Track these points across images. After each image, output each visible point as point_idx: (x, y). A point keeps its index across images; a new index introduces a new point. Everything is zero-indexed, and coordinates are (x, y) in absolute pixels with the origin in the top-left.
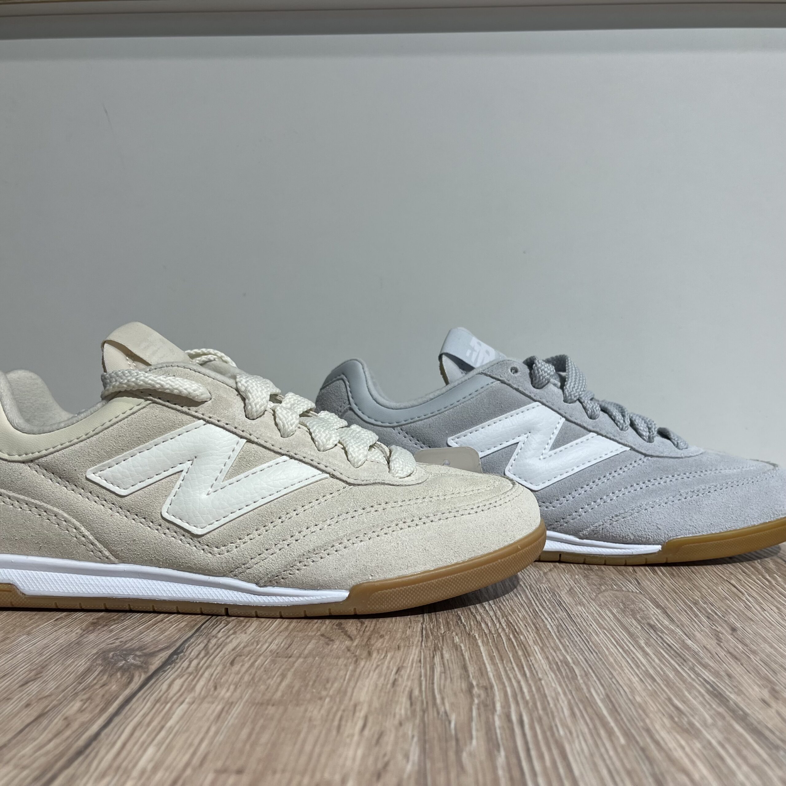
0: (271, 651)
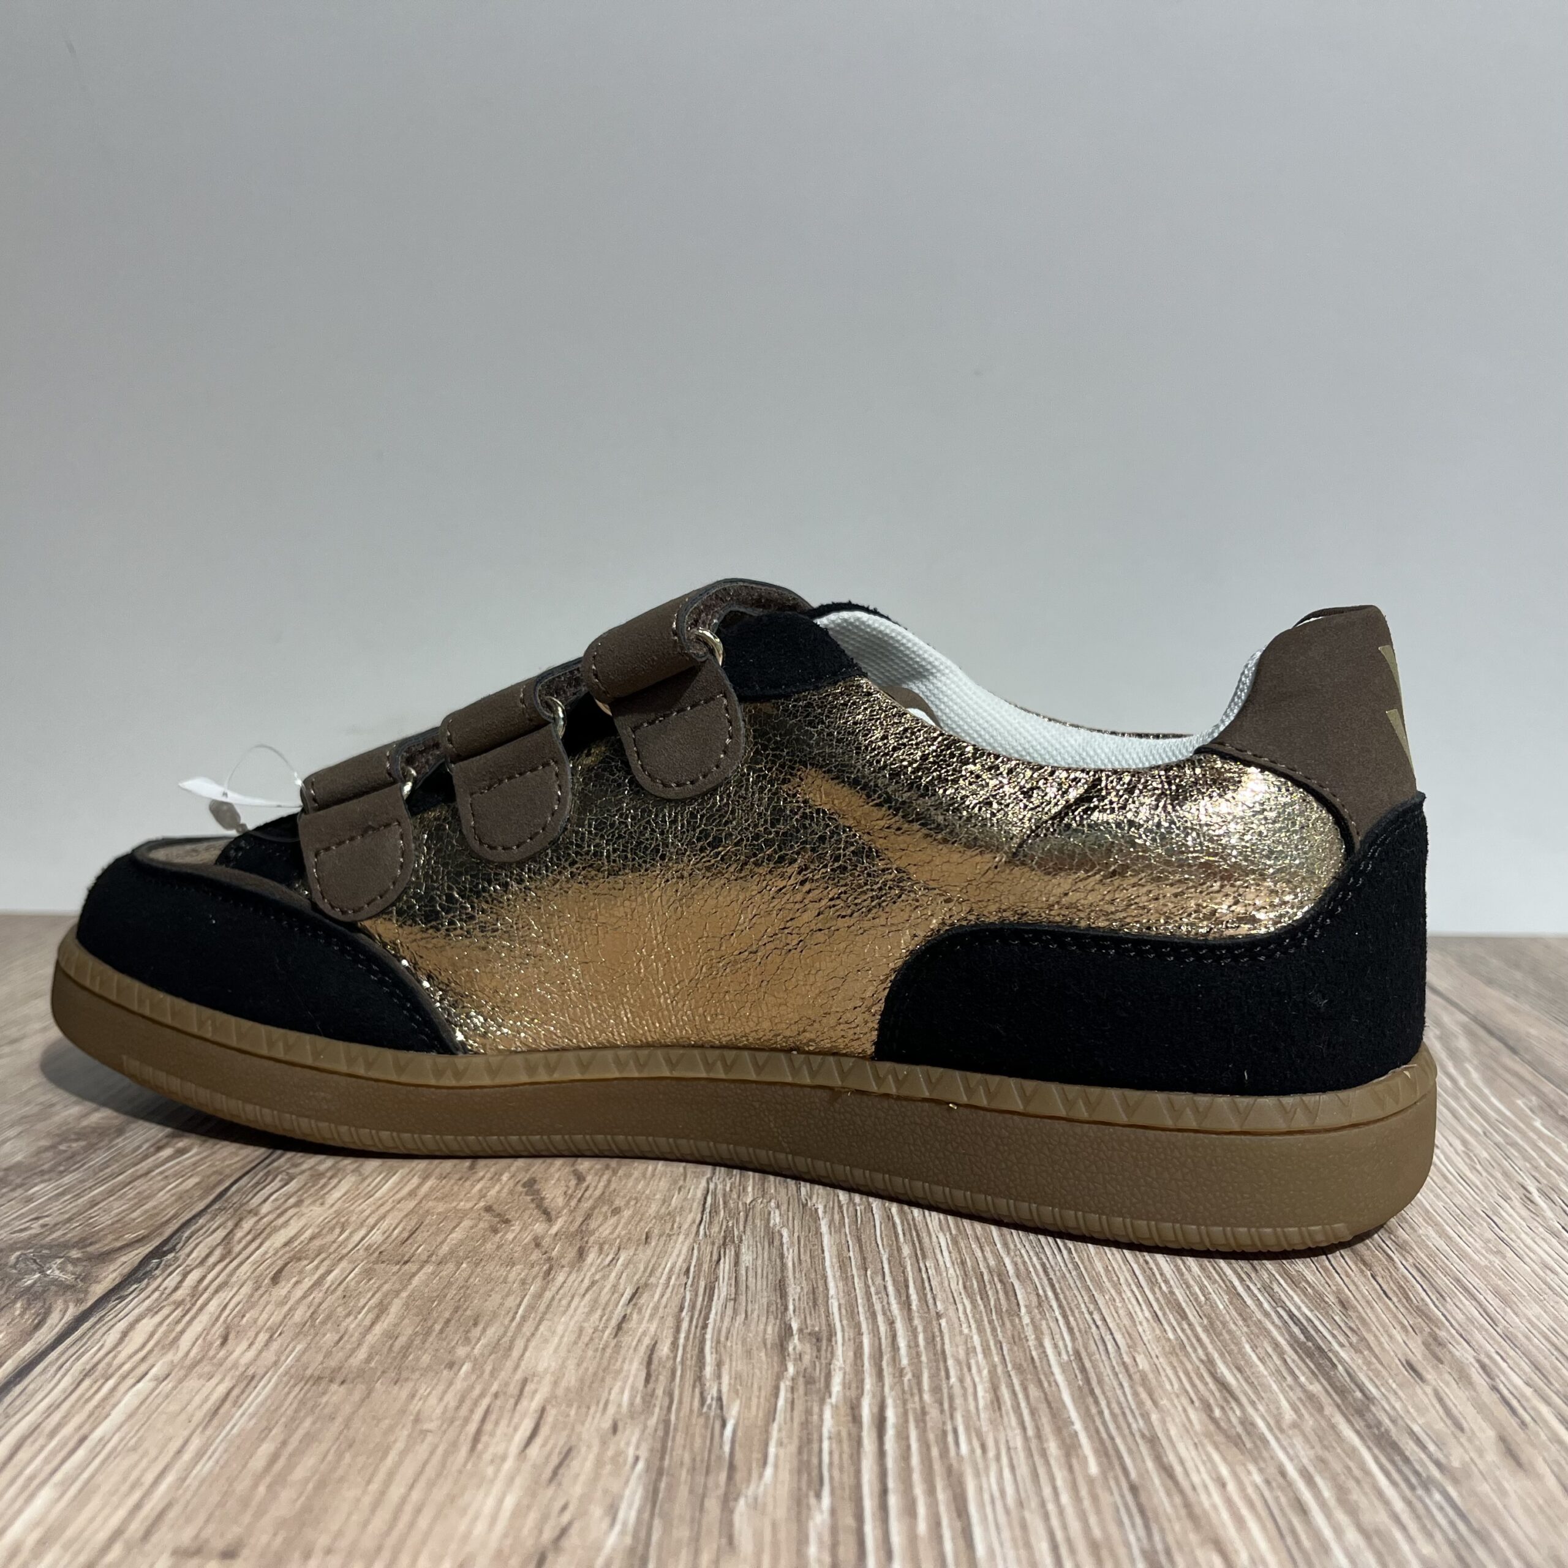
0: (366, 1249)
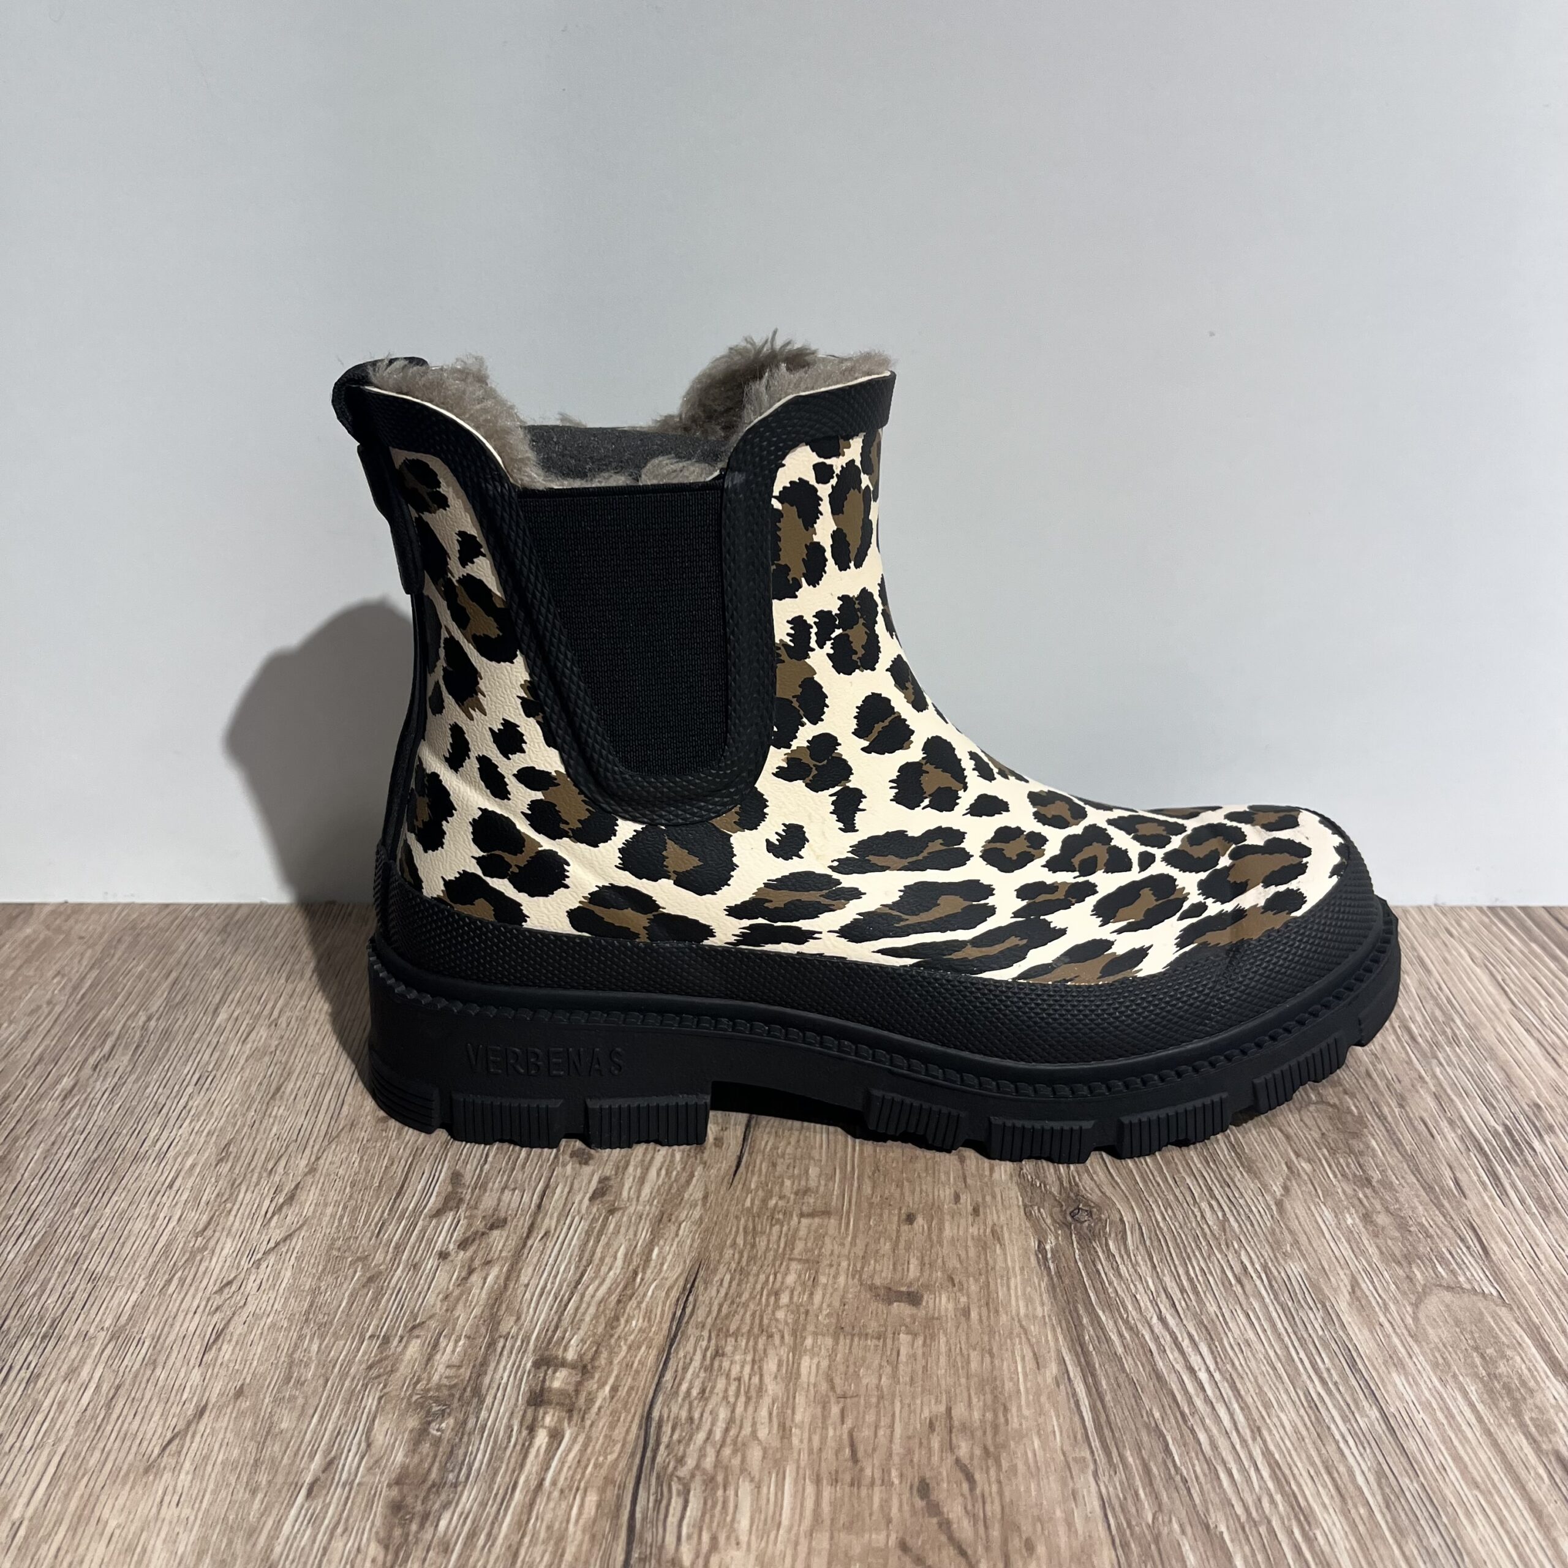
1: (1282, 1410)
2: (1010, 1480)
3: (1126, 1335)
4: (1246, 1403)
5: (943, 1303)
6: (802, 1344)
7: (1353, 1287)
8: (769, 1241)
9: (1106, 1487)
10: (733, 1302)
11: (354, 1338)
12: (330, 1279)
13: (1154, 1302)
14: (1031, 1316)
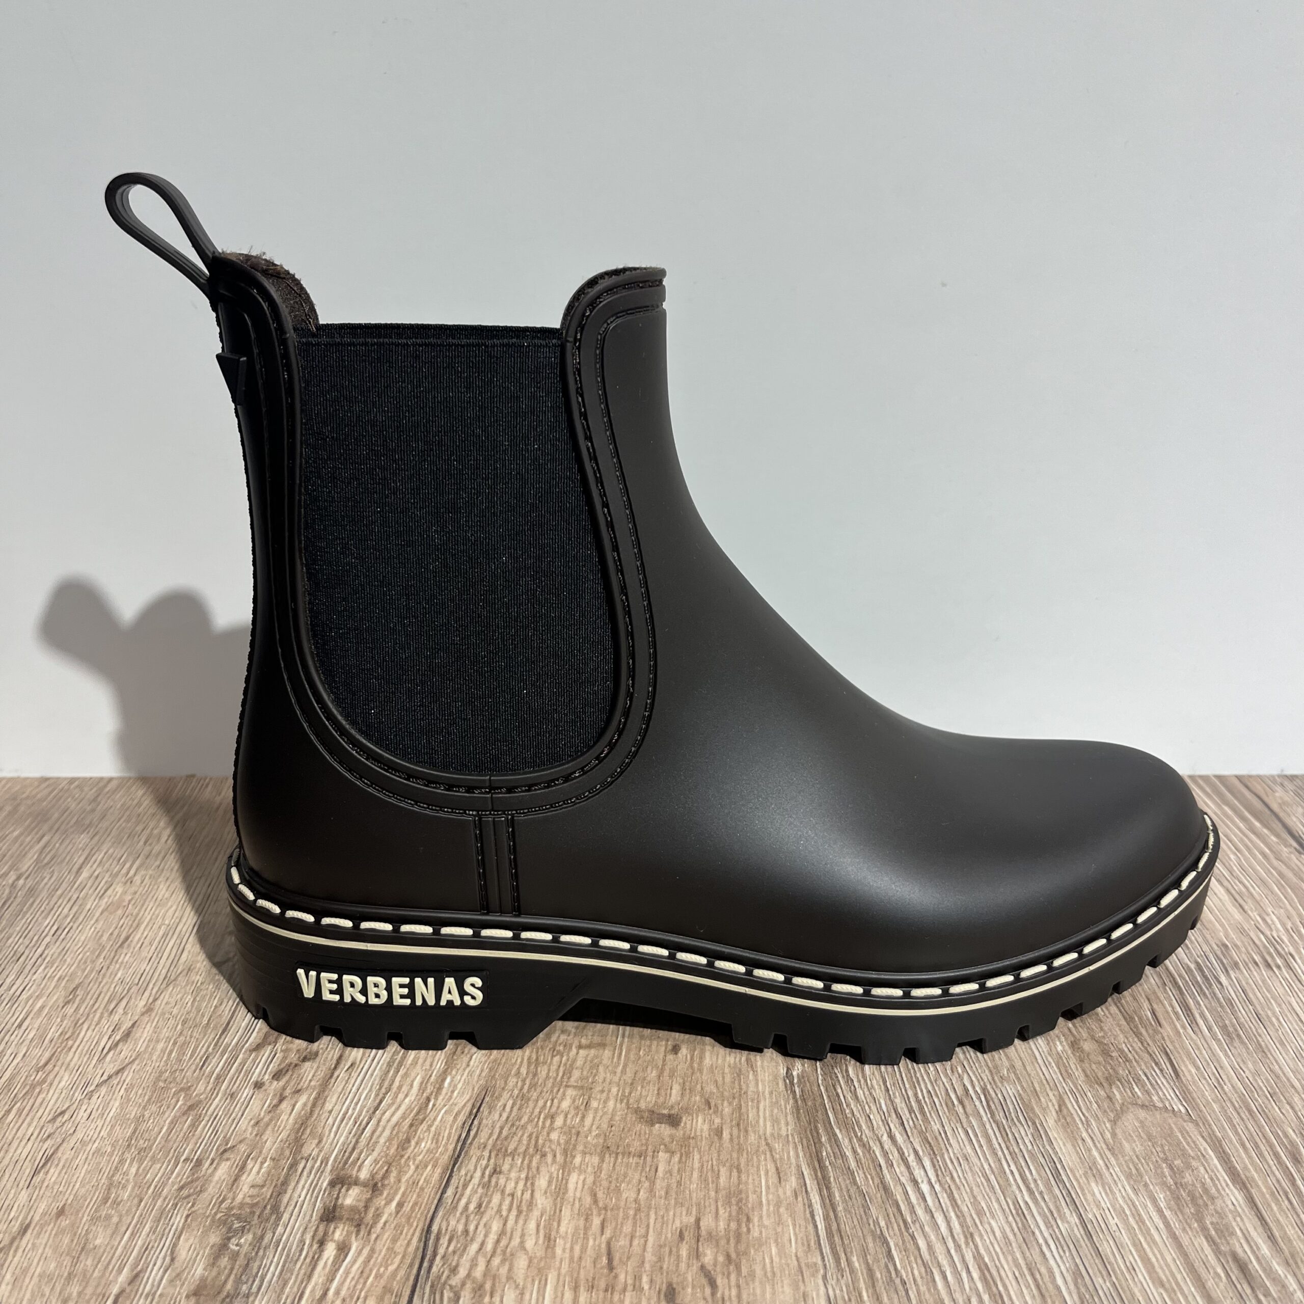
1: (993, 1217)
2: (747, 1284)
3: (859, 1151)
4: (961, 1212)
5: (699, 1124)
6: (571, 1163)
7: (1060, 1106)
8: (549, 1070)
9: (834, 1290)
10: (513, 1125)
11: (170, 1161)
12: (154, 1108)
13: (886, 1123)
14: (776, 1135)
